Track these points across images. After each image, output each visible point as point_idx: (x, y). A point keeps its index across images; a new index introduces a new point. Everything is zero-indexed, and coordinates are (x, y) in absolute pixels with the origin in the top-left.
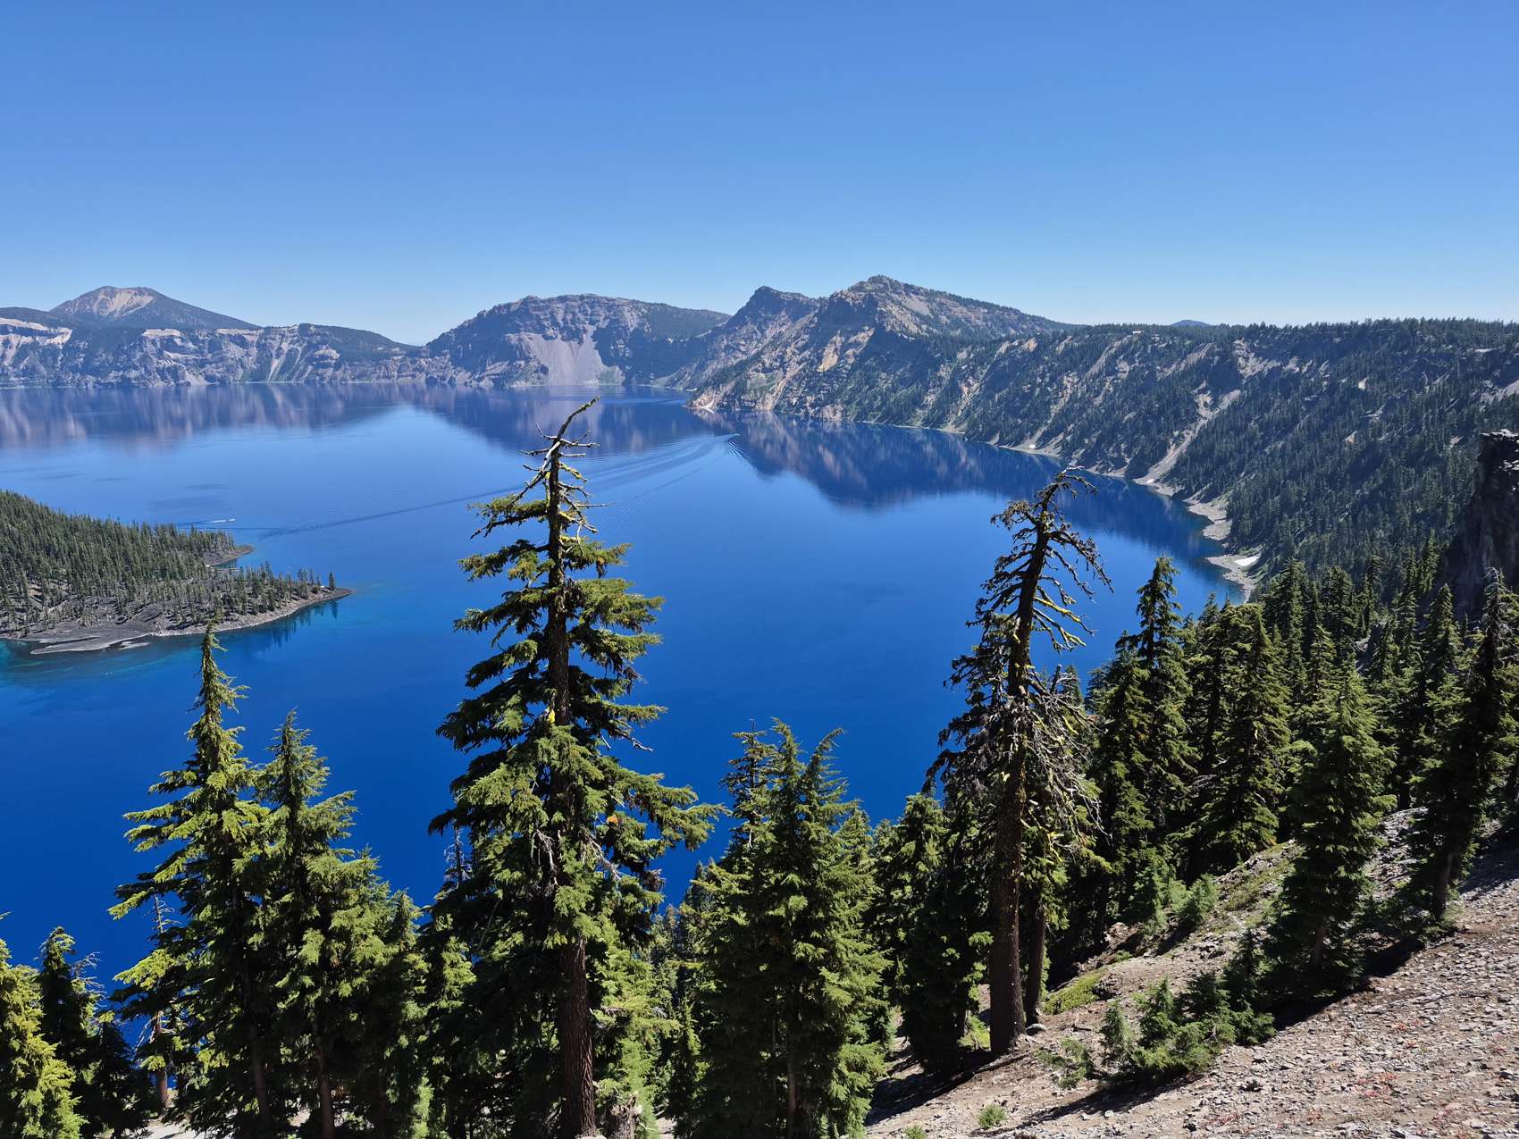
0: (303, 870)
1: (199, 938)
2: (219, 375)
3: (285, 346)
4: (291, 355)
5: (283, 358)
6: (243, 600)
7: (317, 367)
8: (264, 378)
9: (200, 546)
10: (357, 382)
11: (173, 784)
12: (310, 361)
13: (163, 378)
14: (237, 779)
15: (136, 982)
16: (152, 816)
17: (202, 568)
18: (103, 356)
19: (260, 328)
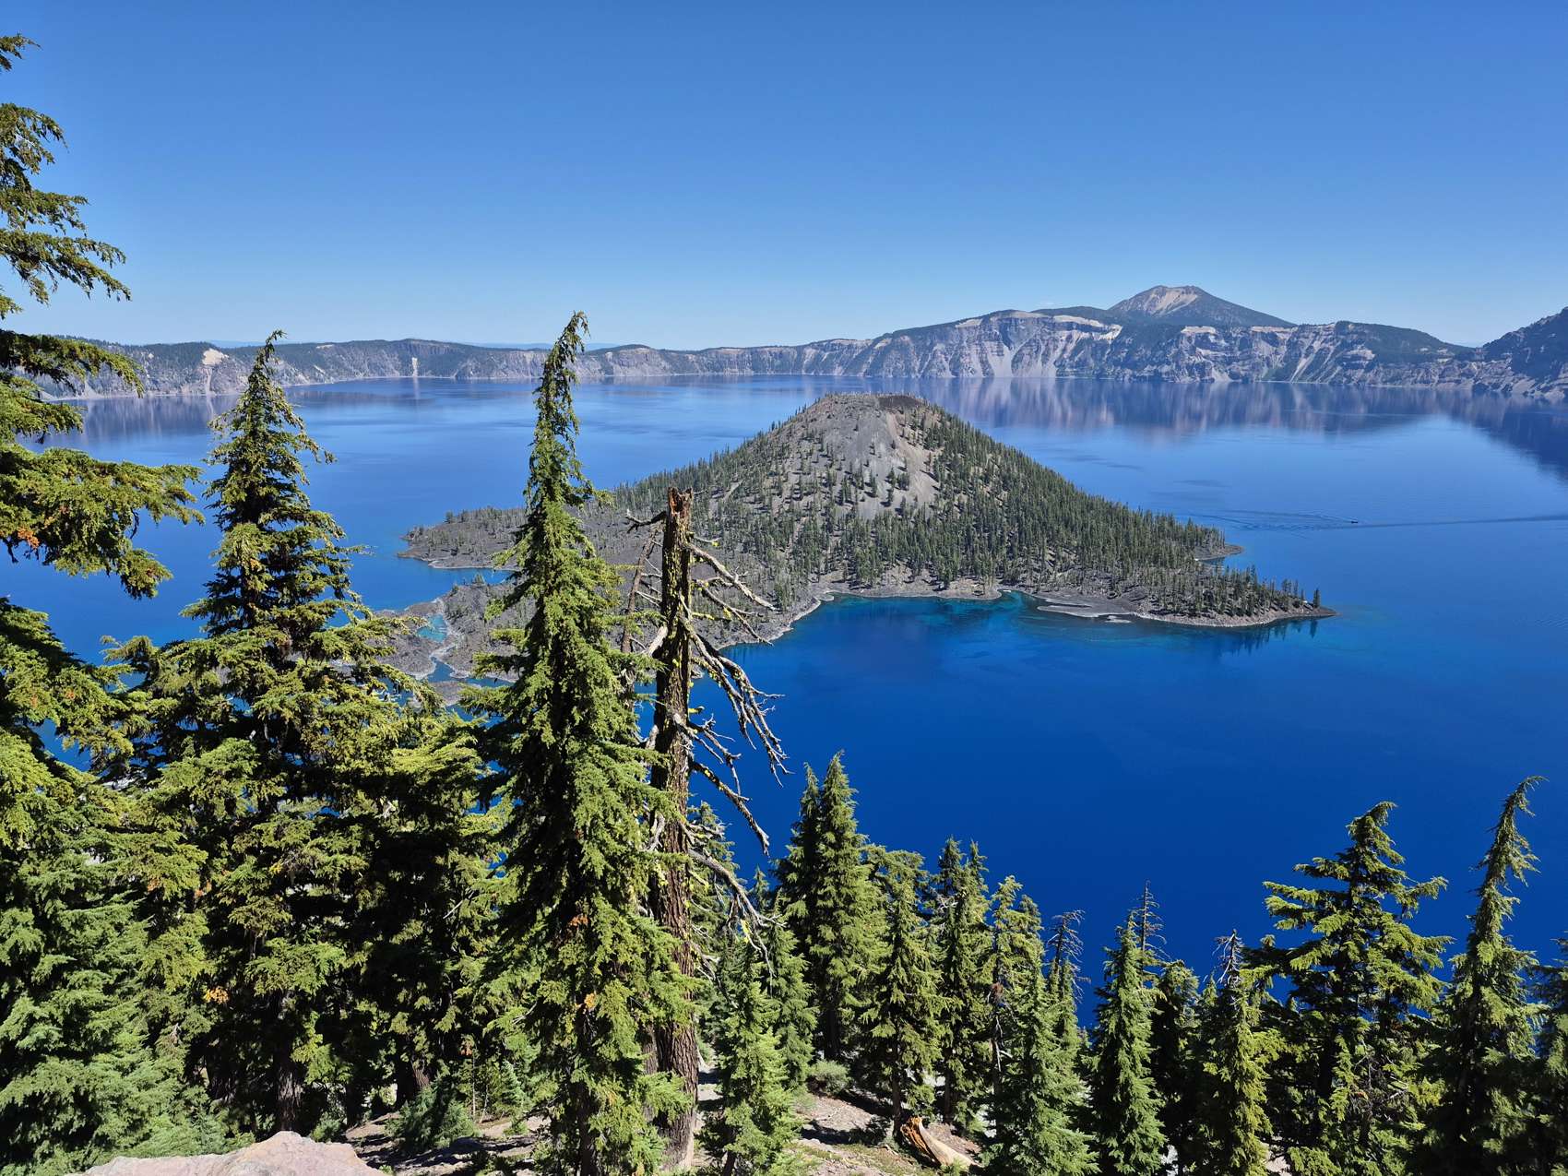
2: (1243, 373)
3: (1317, 345)
4: (1321, 355)
5: (1312, 357)
6: (1223, 599)
8: (1287, 378)
9: (1193, 539)
10: (1388, 386)
12: (1339, 362)
13: (1191, 374)
17: (1191, 561)
18: (1144, 351)
19: (1295, 326)
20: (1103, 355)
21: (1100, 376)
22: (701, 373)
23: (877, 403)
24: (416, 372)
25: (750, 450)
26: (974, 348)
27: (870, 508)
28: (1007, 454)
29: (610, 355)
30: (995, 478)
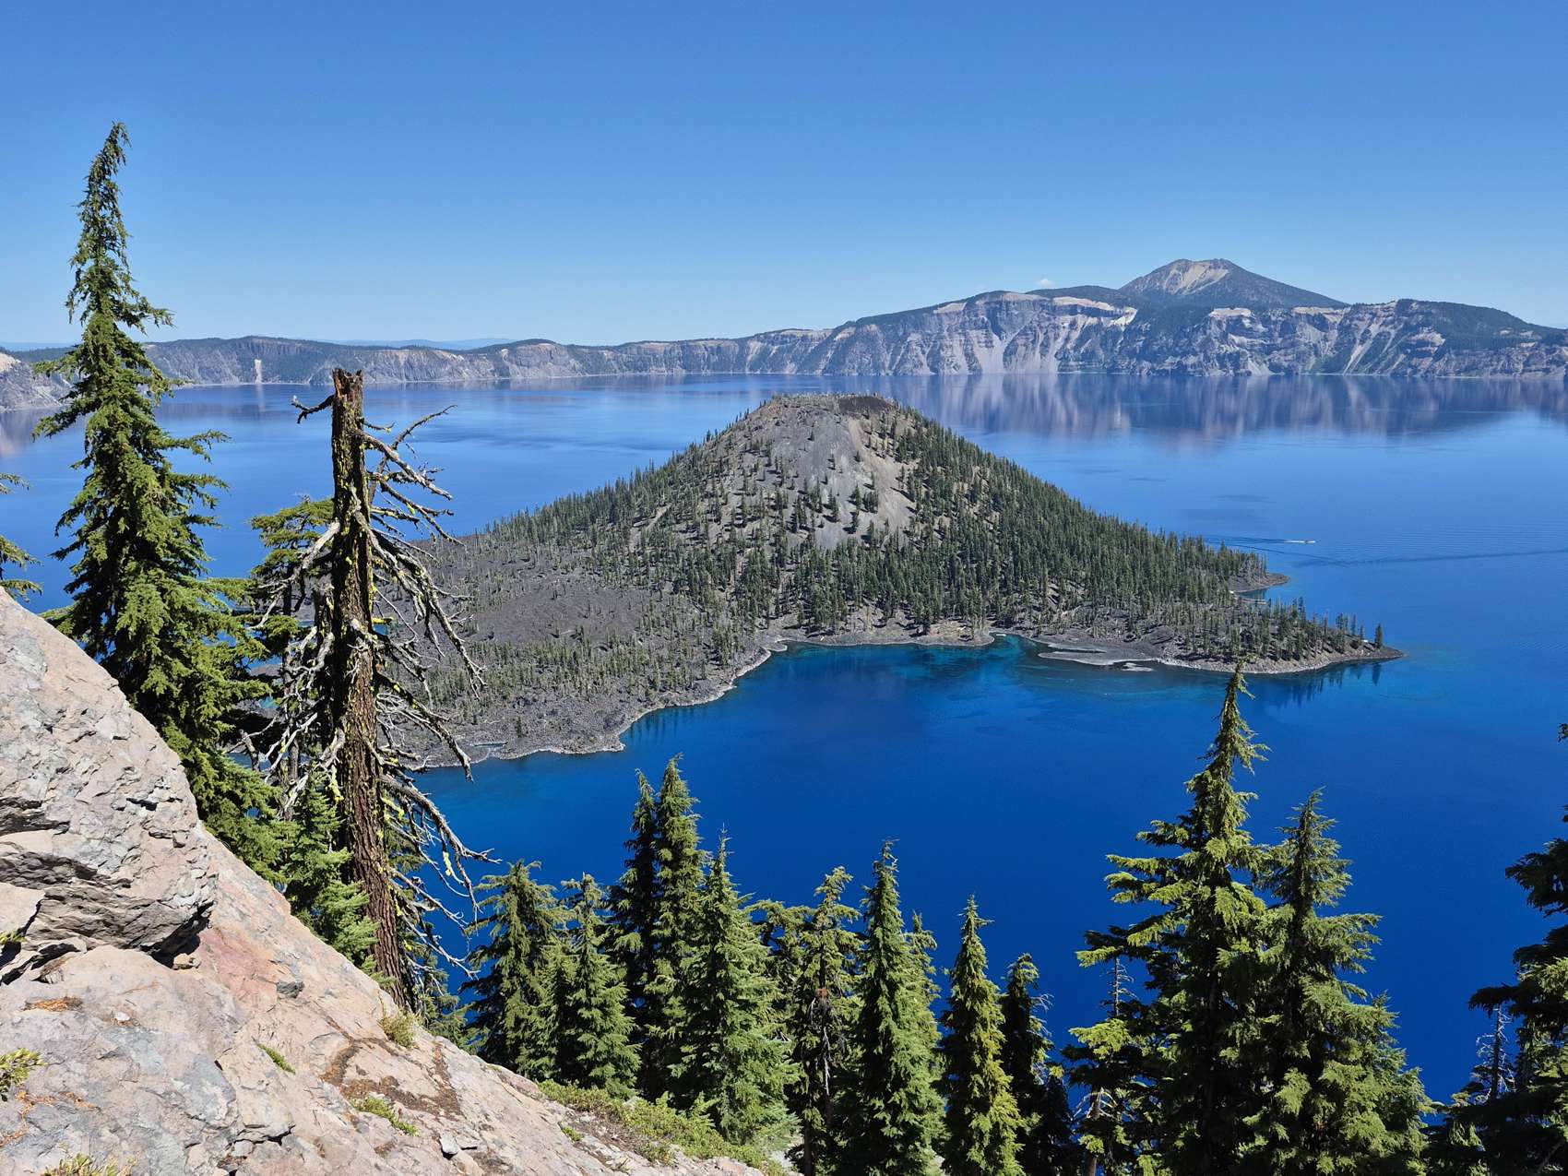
0: (1297, 994)
1: (1162, 1025)
2: (1285, 364)
3: (1374, 329)
4: (1380, 340)
5: (1369, 343)
6: (1265, 640)
7: (1410, 357)
8: (1339, 369)
9: (1229, 567)
10: (1463, 377)
11: (1162, 837)
12: (1402, 348)
13: (1222, 366)
14: (1239, 854)
15: (1091, 1045)
16: (1135, 866)
17: (1225, 594)
18: (1165, 340)
19: (1347, 306)
20: (1114, 345)
21: (1112, 370)
22: (619, 374)
23: (837, 406)
24: (260, 377)
25: (680, 467)
26: (957, 337)
27: (830, 536)
28: (999, 467)
29: (505, 352)
30: (983, 497)
